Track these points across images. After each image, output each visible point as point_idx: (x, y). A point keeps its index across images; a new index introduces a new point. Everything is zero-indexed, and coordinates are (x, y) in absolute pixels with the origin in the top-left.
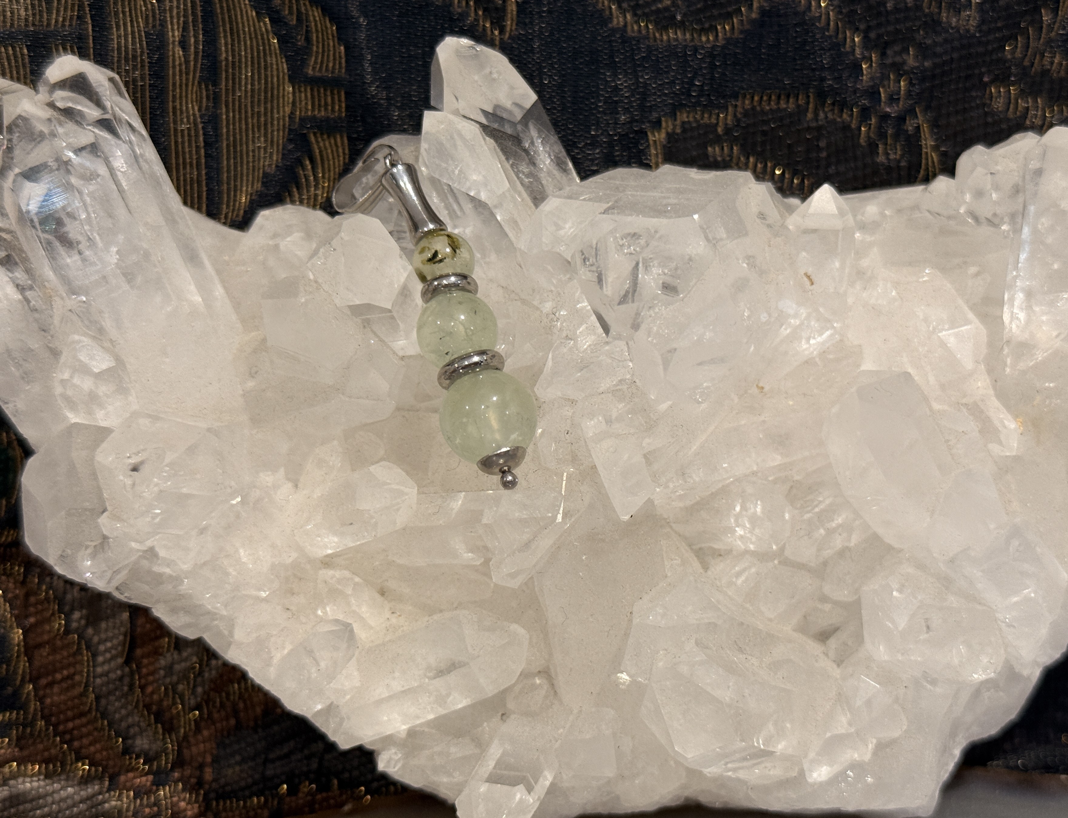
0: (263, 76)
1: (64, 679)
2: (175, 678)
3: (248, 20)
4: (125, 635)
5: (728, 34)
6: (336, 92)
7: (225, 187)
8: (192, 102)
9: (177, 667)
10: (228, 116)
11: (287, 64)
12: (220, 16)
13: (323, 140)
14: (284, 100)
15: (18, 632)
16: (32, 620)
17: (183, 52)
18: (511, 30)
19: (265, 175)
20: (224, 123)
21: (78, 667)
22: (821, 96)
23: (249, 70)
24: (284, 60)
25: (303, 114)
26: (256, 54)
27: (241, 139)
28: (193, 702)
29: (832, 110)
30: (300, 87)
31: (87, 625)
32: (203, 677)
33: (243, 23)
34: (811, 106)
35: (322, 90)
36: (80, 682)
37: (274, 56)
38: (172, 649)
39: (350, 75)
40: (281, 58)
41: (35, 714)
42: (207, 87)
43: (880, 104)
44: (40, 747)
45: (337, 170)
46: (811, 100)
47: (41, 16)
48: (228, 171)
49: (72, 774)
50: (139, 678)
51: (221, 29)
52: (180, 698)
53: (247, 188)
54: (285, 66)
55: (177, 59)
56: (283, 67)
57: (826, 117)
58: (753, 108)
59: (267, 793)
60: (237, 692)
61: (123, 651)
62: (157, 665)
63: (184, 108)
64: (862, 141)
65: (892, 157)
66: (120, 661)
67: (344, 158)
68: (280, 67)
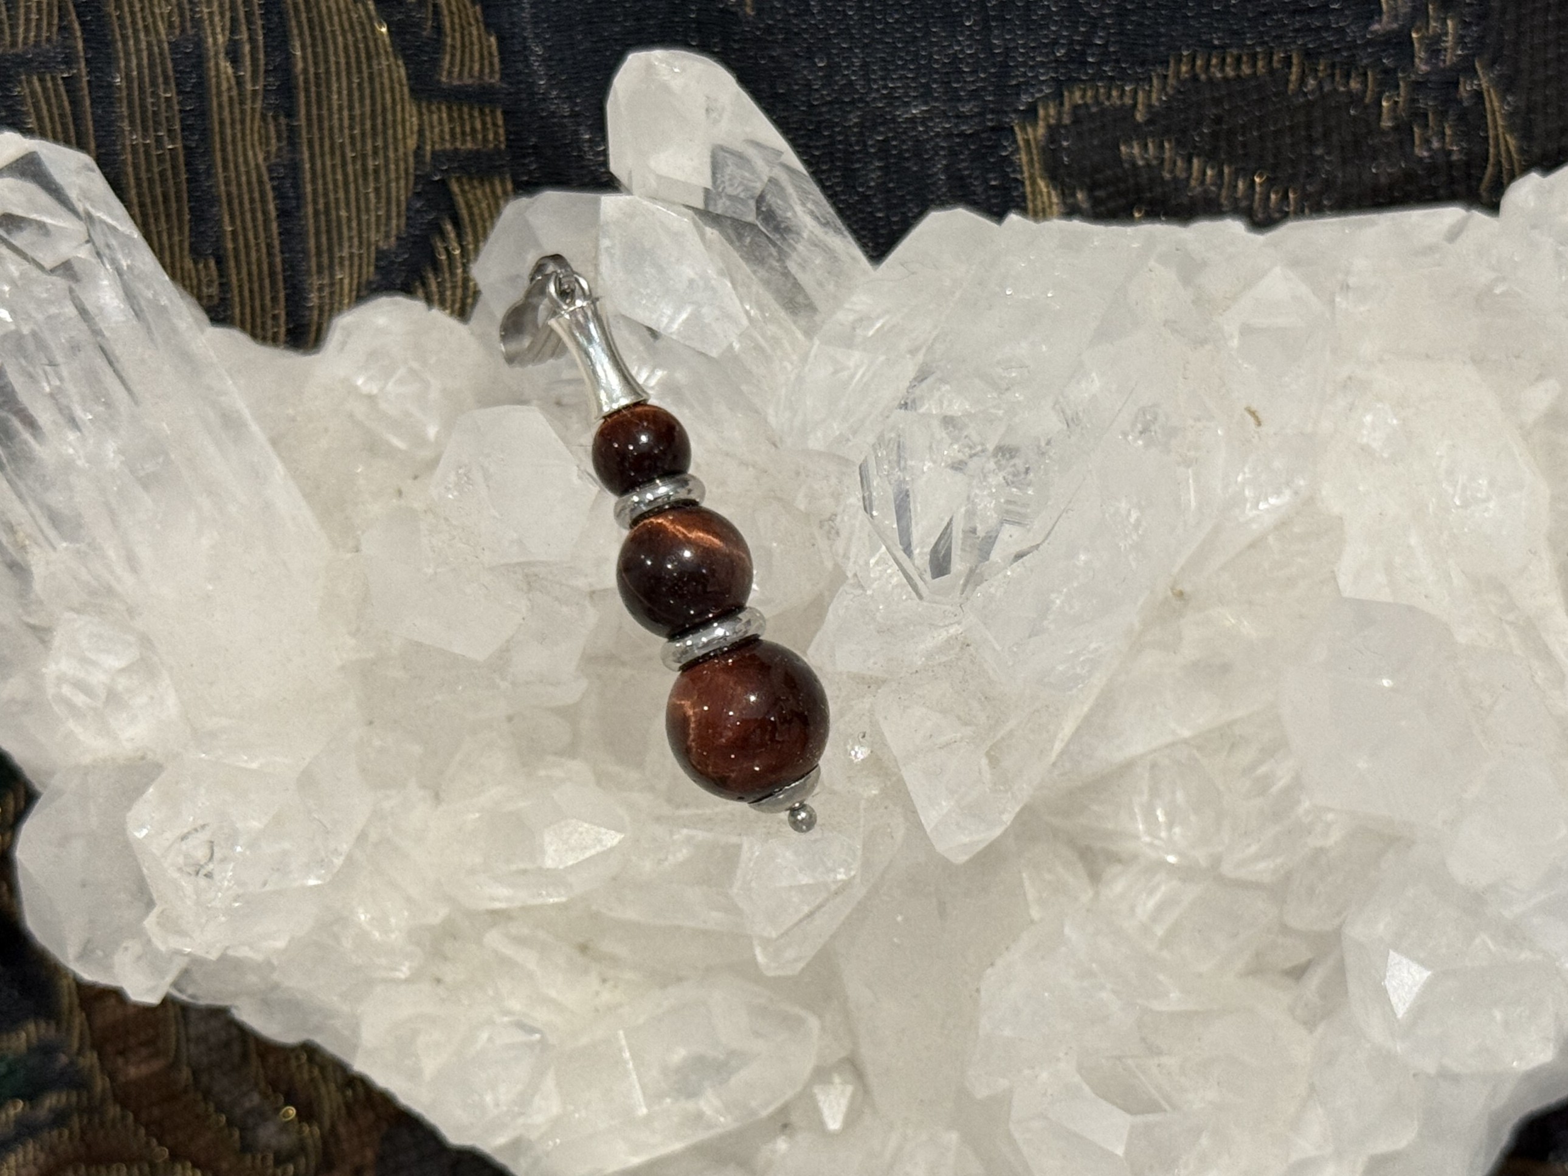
0: (367, 90)
6: (487, 111)
8: (253, 146)
10: (313, 164)
11: (407, 69)
13: (473, 189)
14: (404, 129)
17: (233, 67)
19: (380, 254)
20: (308, 176)
22: (1310, 55)
23: (344, 84)
24: (400, 62)
25: (437, 148)
26: (353, 55)
29: (1331, 75)
30: (429, 105)
34: (1294, 69)
35: (466, 109)
36: (169, 1048)
37: (383, 56)
39: (509, 83)
40: (396, 58)
41: (103, 1096)
42: (275, 118)
43: (1413, 62)
46: (1294, 61)
54: (403, 71)
55: (224, 82)
56: (399, 72)
58: (1195, 78)
63: (241, 159)
64: (1385, 124)
65: (1436, 145)
68: (395, 75)
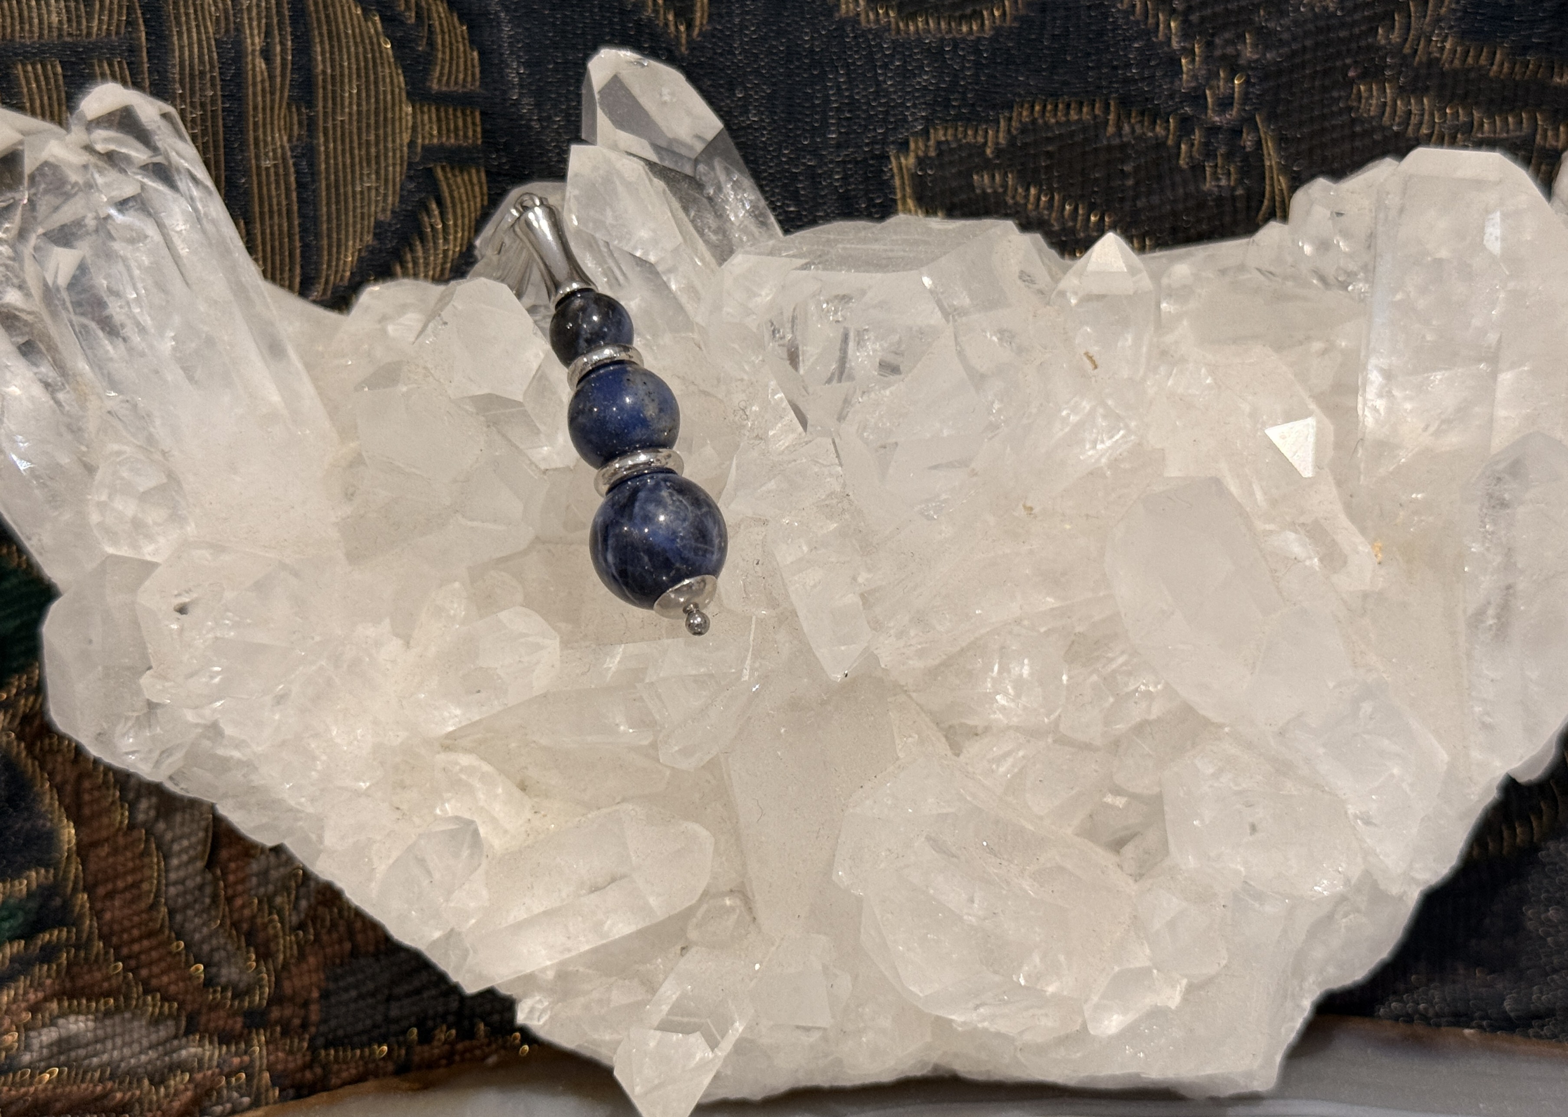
0: (373, 93)
1: (127, 888)
2: (271, 888)
3: (351, 19)
5: (997, 21)
6: (468, 112)
7: (325, 242)
8: (280, 130)
9: (274, 874)
10: (327, 148)
11: (405, 77)
12: (314, 15)
13: (454, 176)
14: (401, 125)
15: (69, 826)
16: (87, 811)
17: (266, 64)
18: (702, 24)
19: (378, 224)
20: (323, 157)
21: (147, 872)
22: (1125, 103)
23: (354, 86)
24: (400, 71)
25: (427, 142)
26: (362, 64)
27: (345, 177)
28: (295, 919)
29: (1142, 122)
30: (422, 106)
31: (156, 819)
32: (308, 886)
33: (345, 23)
34: (1112, 117)
35: (451, 111)
36: (150, 891)
37: (386, 65)
39: (486, 89)
40: (397, 68)
41: (91, 933)
42: (298, 109)
43: (1206, 114)
44: (98, 975)
45: (473, 215)
46: (1112, 108)
47: (79, 23)
48: (329, 221)
49: (137, 1013)
50: (226, 886)
51: (316, 33)
52: (278, 914)
53: (354, 242)
54: (402, 78)
55: (259, 74)
56: (399, 80)
57: (1133, 131)
58: (1034, 121)
59: (393, 1039)
61: (204, 851)
62: (248, 871)
63: (269, 139)
64: (1181, 162)
65: (1223, 182)
66: (200, 864)
67: (482, 200)
68: (396, 81)
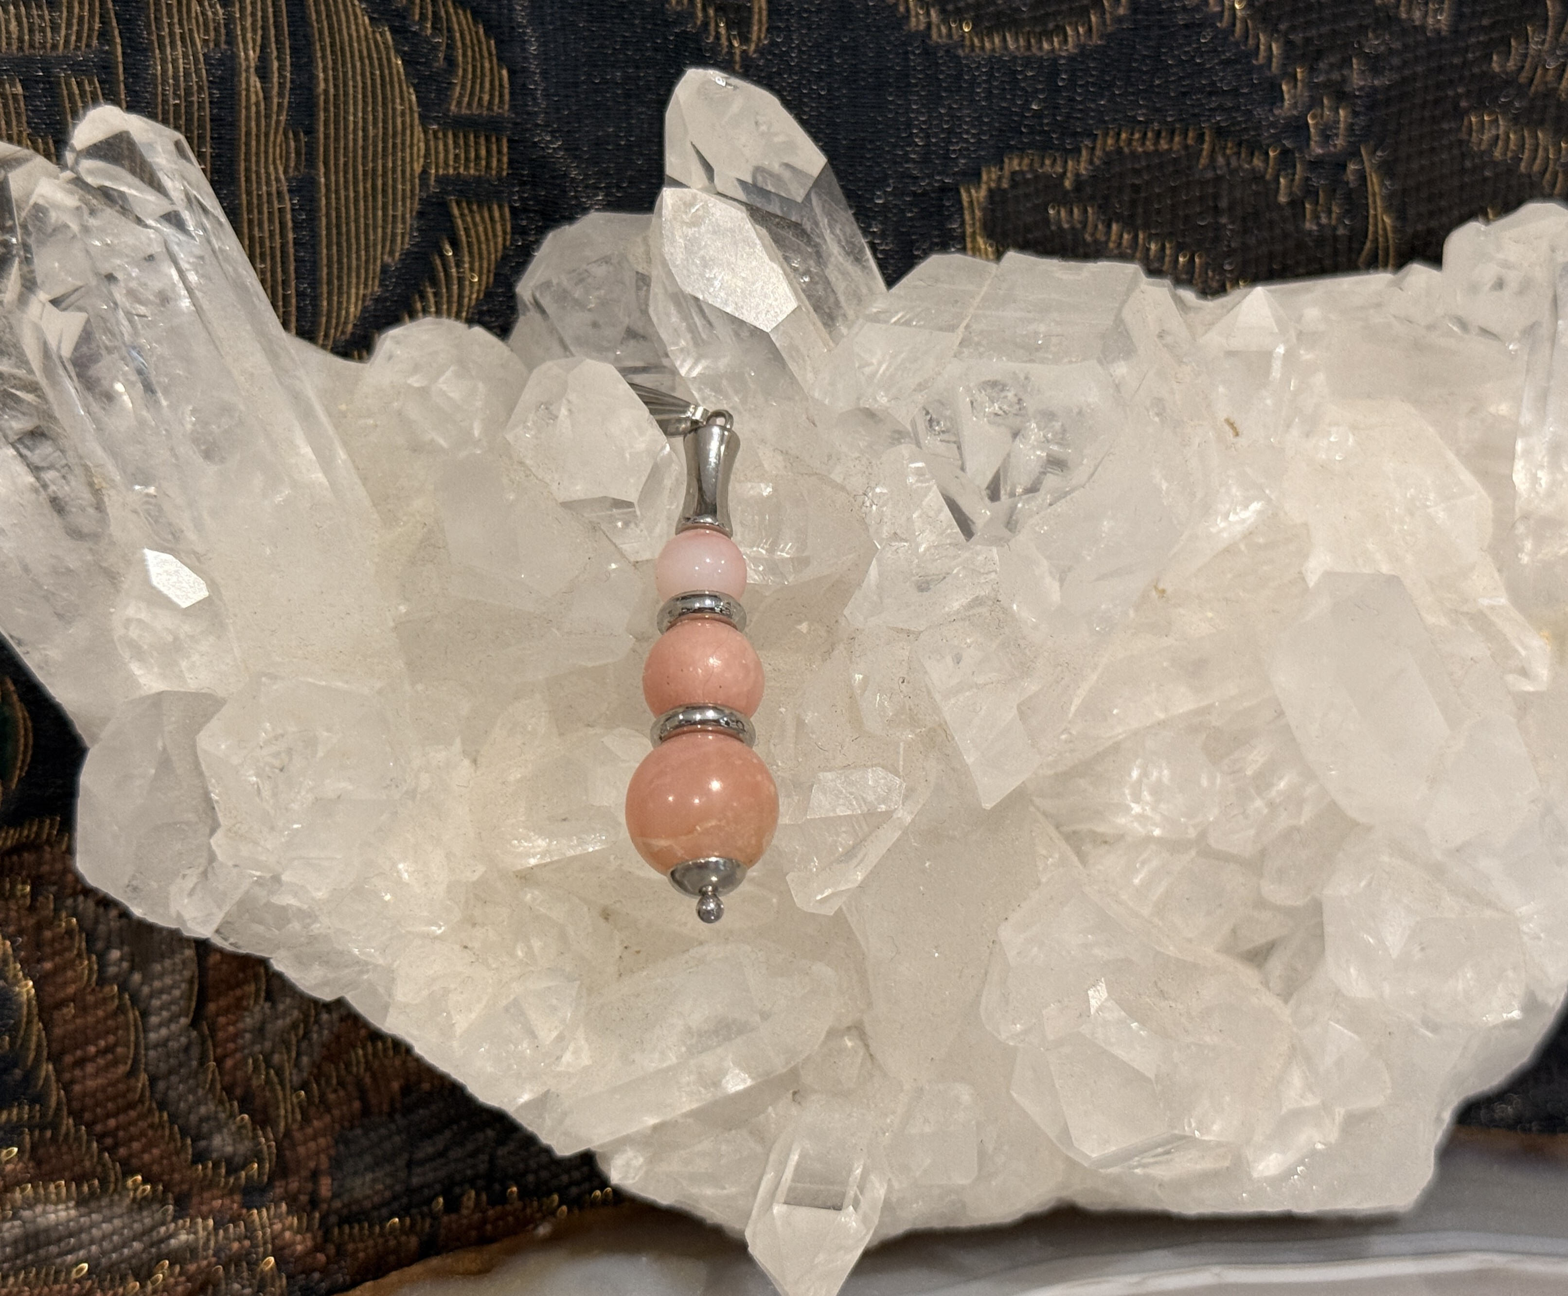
0: (380, 117)
1: (100, 1053)
2: (268, 1045)
3: (358, 31)
4: (191, 982)
5: (1082, 38)
6: (494, 139)
7: (325, 289)
8: (275, 160)
9: (271, 1027)
10: (327, 180)
11: (418, 97)
12: (315, 25)
13: (472, 211)
14: (411, 154)
15: (27, 985)
16: (48, 965)
17: (261, 82)
18: (759, 39)
19: (386, 269)
20: (323, 190)
22: (1220, 132)
23: (360, 107)
24: (412, 90)
25: (441, 172)
26: (369, 82)
27: (348, 215)
28: (296, 1078)
29: (1238, 153)
30: (437, 130)
32: (310, 1040)
33: (350, 35)
34: (1206, 146)
35: (472, 137)
36: (126, 1056)
37: (396, 83)
38: (262, 1001)
39: (517, 113)
40: (408, 87)
41: (58, 1108)
42: (296, 135)
43: (1308, 145)
44: (68, 1157)
45: (493, 257)
46: (1207, 138)
47: (43, 34)
48: (329, 264)
49: (116, 1197)
50: (215, 1046)
51: (318, 47)
52: (277, 1074)
53: (358, 288)
54: (414, 98)
55: (253, 95)
56: (410, 101)
57: (1228, 164)
58: (1119, 151)
59: (414, 1209)
60: (362, 1060)
61: (189, 1006)
62: (241, 1025)
63: (263, 171)
64: (1283, 199)
65: (1324, 220)
66: (184, 1021)
68: (407, 103)
